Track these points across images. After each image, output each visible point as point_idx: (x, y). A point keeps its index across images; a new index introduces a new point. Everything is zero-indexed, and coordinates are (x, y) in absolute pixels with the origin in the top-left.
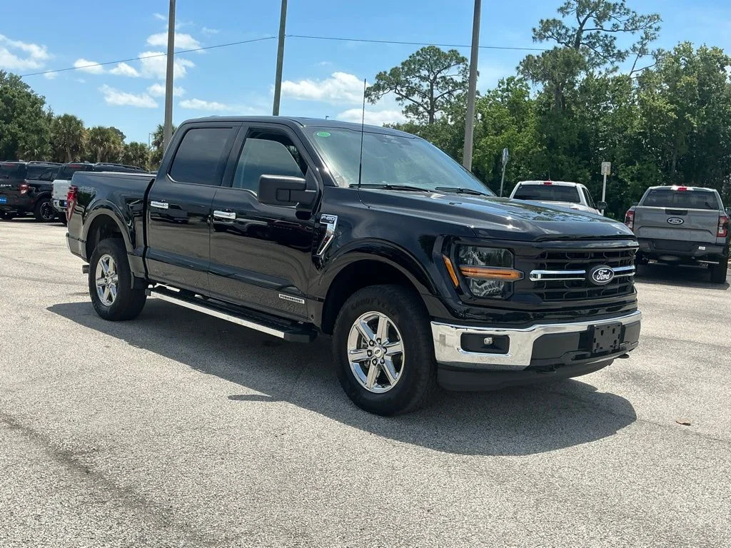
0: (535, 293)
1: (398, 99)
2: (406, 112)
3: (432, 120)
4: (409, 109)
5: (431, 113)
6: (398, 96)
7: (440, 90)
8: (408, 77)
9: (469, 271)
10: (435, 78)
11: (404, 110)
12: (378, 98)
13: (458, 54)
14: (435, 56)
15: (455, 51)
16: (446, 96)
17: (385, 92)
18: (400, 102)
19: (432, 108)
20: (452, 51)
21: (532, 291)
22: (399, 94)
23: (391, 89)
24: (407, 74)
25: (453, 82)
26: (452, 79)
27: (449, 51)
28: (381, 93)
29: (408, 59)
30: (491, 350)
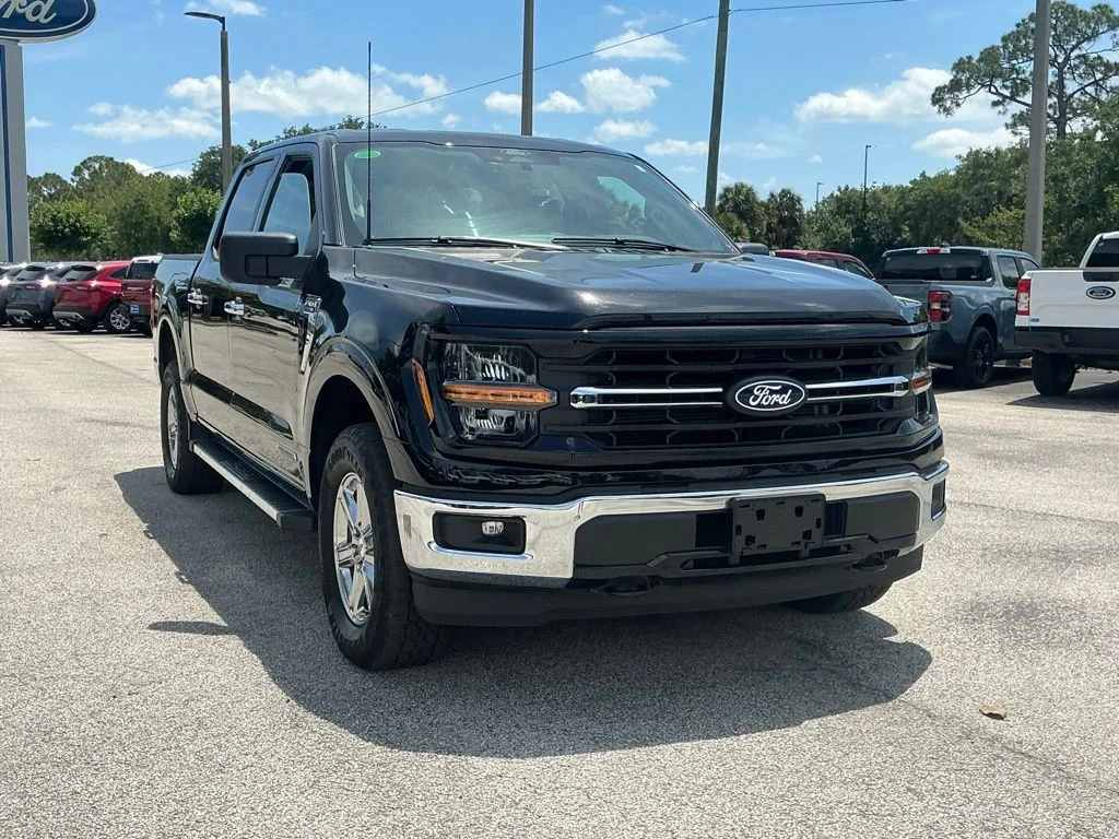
0: (587, 433)
1: (995, 104)
2: (1014, 125)
3: (1061, 133)
4: (1020, 119)
5: (1061, 123)
6: (996, 98)
7: (1078, 79)
8: (1014, 62)
9: (461, 392)
10: (1067, 58)
11: (1010, 121)
12: (958, 105)
13: (1111, 11)
14: (1066, 18)
15: (1106, 6)
16: (1090, 89)
17: (972, 92)
18: (1001, 108)
19: (1063, 114)
20: (1099, 6)
21: (579, 429)
22: (998, 93)
23: (983, 86)
24: (1013, 56)
25: (1102, 64)
26: (1099, 58)
27: (1094, 8)
28: (965, 93)
29: (1015, 29)
30: (497, 547)
